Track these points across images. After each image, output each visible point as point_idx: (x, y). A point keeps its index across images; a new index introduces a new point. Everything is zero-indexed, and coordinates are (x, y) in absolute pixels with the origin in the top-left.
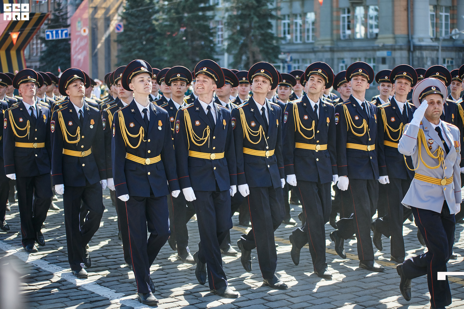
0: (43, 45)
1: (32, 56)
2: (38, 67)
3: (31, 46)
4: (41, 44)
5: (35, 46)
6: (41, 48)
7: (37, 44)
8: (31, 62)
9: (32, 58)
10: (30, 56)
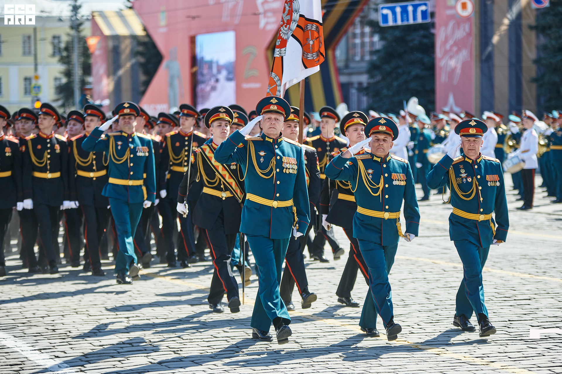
0: (376, 38)
1: (353, 61)
2: (365, 85)
3: (351, 41)
4: (372, 35)
5: (358, 41)
6: (372, 44)
7: (363, 35)
8: (350, 74)
9: (352, 65)
10: (348, 60)
